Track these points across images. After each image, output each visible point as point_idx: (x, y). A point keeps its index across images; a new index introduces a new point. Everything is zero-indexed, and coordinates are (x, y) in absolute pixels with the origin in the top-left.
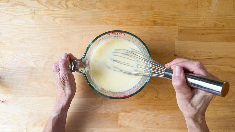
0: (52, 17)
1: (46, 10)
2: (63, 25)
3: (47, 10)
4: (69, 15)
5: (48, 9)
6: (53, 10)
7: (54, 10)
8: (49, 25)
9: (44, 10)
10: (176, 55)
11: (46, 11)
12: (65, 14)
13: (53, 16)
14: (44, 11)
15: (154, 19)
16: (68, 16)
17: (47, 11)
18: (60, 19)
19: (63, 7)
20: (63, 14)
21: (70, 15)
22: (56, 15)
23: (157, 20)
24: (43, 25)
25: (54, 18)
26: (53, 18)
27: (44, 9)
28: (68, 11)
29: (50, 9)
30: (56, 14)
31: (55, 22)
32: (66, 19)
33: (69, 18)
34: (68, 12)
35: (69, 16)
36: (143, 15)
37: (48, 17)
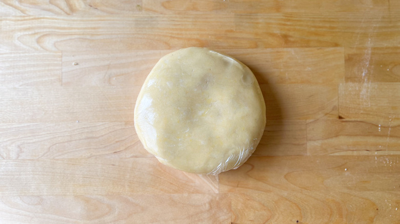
0: (35, 34)
1: (19, 18)
2: (60, 54)
3: (23, 18)
4: (75, 28)
5: (24, 15)
6: (37, 17)
7: (41, 18)
8: (27, 54)
9: (14, 18)
10: (343, 116)
11: (18, 20)
12: (66, 26)
13: (37, 31)
14: (15, 21)
15: (284, 32)
16: (73, 31)
17: (22, 20)
18: (55, 39)
19: (61, 9)
20: (62, 26)
21: (78, 29)
22: (45, 30)
23: (291, 33)
24: (13, 55)
25: (39, 38)
26: (37, 36)
27: (15, 16)
28: (73, 18)
29: (30, 16)
30: (45, 27)
31: (42, 47)
32: (68, 37)
33: (76, 36)
34: (74, 20)
35: (77, 31)
36: (257, 23)
37: (26, 35)
